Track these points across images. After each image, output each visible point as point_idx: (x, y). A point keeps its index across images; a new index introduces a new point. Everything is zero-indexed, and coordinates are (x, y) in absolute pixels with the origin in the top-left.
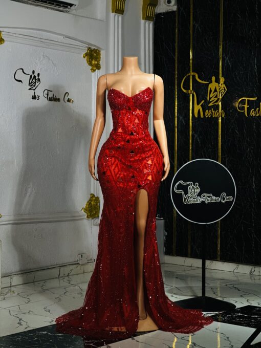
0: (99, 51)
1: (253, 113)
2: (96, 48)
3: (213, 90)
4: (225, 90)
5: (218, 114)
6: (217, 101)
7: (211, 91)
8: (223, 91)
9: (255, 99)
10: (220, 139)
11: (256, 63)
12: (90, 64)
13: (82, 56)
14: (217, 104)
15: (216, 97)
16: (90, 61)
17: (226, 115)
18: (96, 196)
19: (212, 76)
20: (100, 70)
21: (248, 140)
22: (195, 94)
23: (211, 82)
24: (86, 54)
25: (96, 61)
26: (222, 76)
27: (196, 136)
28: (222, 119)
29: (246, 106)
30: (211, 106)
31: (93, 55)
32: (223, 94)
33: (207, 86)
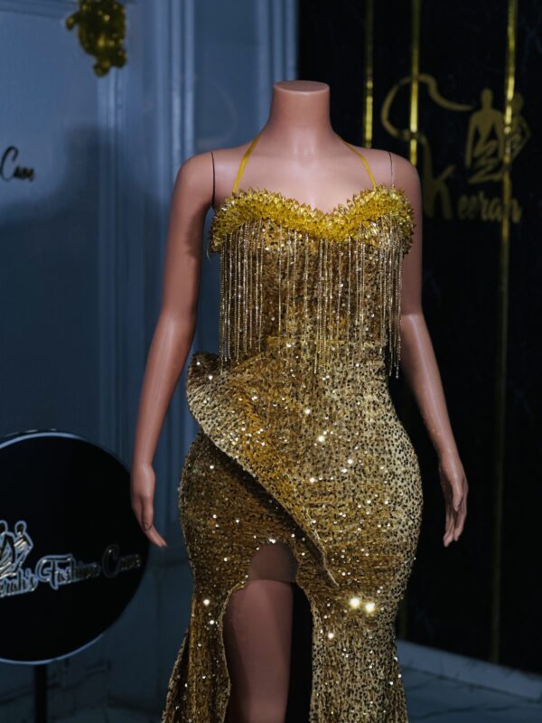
0: (121, 7)
3: (484, 133)
5: (499, 210)
6: (495, 170)
7: (477, 136)
8: (517, 137)
10: (505, 289)
12: (90, 47)
13: (63, 23)
14: (496, 177)
15: (495, 154)
16: (89, 41)
19: (482, 88)
20: (126, 69)
22: (425, 143)
23: (478, 107)
24: (78, 18)
25: (109, 37)
26: (516, 90)
28: (512, 226)
30: (475, 185)
31: (101, 18)
32: (518, 149)
33: (465, 117)
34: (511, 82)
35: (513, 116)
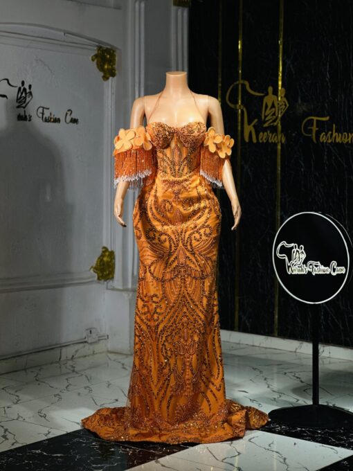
0: (114, 51)
1: (324, 138)
2: (109, 47)
3: (270, 105)
4: (285, 105)
5: (276, 138)
6: (274, 121)
7: (267, 106)
8: (283, 107)
9: (328, 118)
10: (279, 172)
11: (328, 69)
12: (101, 68)
13: (90, 58)
14: (275, 124)
15: (274, 114)
16: (101, 66)
17: (287, 139)
18: (110, 250)
19: (269, 86)
20: (115, 78)
21: (317, 174)
22: (245, 110)
23: (267, 94)
24: (96, 56)
25: (109, 64)
26: (283, 86)
27: (246, 167)
28: (282, 145)
29: (315, 129)
30: (266, 127)
31: (105, 57)
32: (284, 112)
33: (261, 98)
34: (280, 83)
35: (281, 98)
